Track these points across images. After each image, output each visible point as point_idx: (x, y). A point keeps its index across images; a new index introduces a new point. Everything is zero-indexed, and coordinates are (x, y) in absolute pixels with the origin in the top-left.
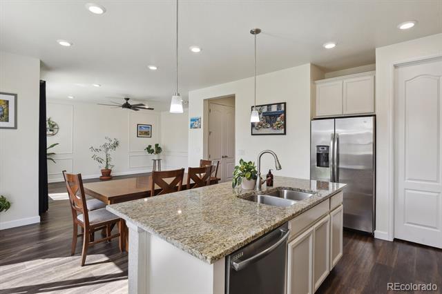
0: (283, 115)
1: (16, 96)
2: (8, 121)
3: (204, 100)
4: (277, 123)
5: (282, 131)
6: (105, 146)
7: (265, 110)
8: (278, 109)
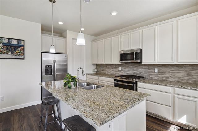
8: (18, 43)
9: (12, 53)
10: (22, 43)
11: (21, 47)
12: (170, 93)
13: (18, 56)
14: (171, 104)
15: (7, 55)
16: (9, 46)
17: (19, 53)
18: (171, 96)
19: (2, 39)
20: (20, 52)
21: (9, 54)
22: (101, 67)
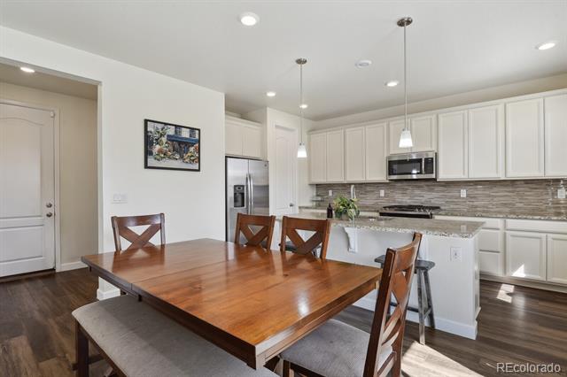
0: (198, 145)
4: (189, 154)
5: (196, 166)
7: (171, 131)
8: (191, 136)
9: (182, 157)
10: (197, 137)
11: (195, 144)
12: (498, 229)
13: (191, 163)
14: (500, 248)
15: (174, 161)
16: (176, 141)
17: (192, 158)
18: (500, 233)
19: (166, 127)
20: (193, 156)
21: (177, 159)
22: (330, 192)
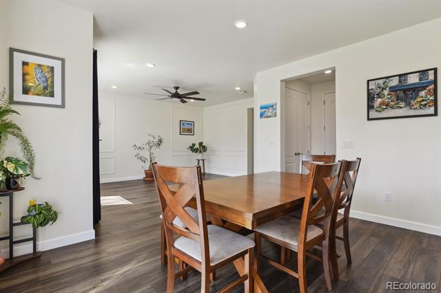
0: (432, 87)
1: (63, 60)
2: (53, 96)
3: (282, 81)
4: (419, 99)
5: (431, 110)
6: (149, 143)
7: (395, 82)
8: (420, 79)
9: (408, 105)
10: (431, 78)
11: (428, 86)
13: (421, 108)
15: (397, 110)
16: (401, 90)
17: (423, 103)
19: (388, 81)
20: (426, 100)
21: (401, 107)
